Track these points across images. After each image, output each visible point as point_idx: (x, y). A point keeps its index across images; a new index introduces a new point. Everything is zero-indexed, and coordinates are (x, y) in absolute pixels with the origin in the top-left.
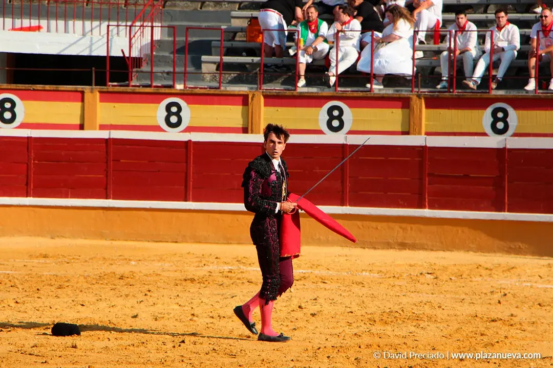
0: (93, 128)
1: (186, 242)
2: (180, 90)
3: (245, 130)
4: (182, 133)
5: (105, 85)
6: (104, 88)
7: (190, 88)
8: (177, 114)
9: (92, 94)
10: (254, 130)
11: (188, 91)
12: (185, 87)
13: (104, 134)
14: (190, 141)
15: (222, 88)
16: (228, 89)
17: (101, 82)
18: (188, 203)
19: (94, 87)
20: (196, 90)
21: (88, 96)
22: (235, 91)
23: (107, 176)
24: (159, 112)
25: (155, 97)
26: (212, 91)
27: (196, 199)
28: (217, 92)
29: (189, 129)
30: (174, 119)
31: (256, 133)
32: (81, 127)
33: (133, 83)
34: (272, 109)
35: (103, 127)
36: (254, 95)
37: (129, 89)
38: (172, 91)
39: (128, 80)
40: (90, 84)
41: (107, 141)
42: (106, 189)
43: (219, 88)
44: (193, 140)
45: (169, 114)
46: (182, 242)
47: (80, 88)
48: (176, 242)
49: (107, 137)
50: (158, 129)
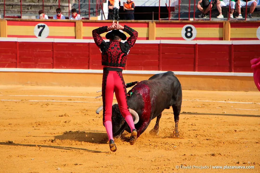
0: (153, 39)
1: (195, 90)
2: (192, 21)
3: (221, 39)
4: (193, 41)
5: (158, 19)
6: (158, 21)
7: (196, 20)
8: (191, 32)
9: (152, 23)
10: (226, 39)
11: (196, 21)
12: (194, 20)
13: (158, 42)
14: (196, 44)
15: (211, 20)
16: (214, 20)
17: (156, 18)
18: (196, 72)
19: (153, 20)
20: (199, 21)
21: (151, 24)
22: (217, 21)
23: (159, 60)
24: (182, 31)
25: (181, 24)
26: (207, 21)
27: (199, 70)
28: (209, 21)
29: (196, 39)
30: (189, 34)
31: (227, 40)
32: (147, 39)
33: (170, 18)
34: (234, 29)
35: (157, 38)
36: (226, 23)
37: (169, 21)
38: (188, 21)
39: (168, 17)
40: (152, 19)
41: (159, 45)
42: (159, 66)
43: (210, 20)
44: (198, 44)
45: (187, 32)
46: (193, 89)
47: (147, 21)
48: (190, 90)
49: (159, 43)
50: (182, 39)
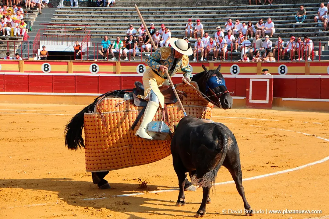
0: (71, 73)
3: (115, 73)
4: (97, 74)
5: (74, 60)
8: (95, 68)
9: (70, 62)
10: (118, 73)
11: (98, 61)
12: (97, 60)
13: (74, 74)
15: (108, 61)
16: (110, 61)
17: (73, 59)
18: (99, 94)
21: (69, 63)
23: (75, 86)
24: (90, 67)
25: (89, 63)
26: (105, 62)
27: (101, 93)
29: (99, 73)
30: (94, 70)
32: (67, 72)
33: (82, 59)
34: (123, 66)
35: (74, 72)
36: (117, 63)
37: (81, 61)
38: (94, 61)
39: (81, 58)
40: (70, 60)
41: (75, 76)
42: (75, 90)
44: (100, 76)
45: (93, 68)
47: (67, 61)
49: (75, 75)
50: (90, 72)
